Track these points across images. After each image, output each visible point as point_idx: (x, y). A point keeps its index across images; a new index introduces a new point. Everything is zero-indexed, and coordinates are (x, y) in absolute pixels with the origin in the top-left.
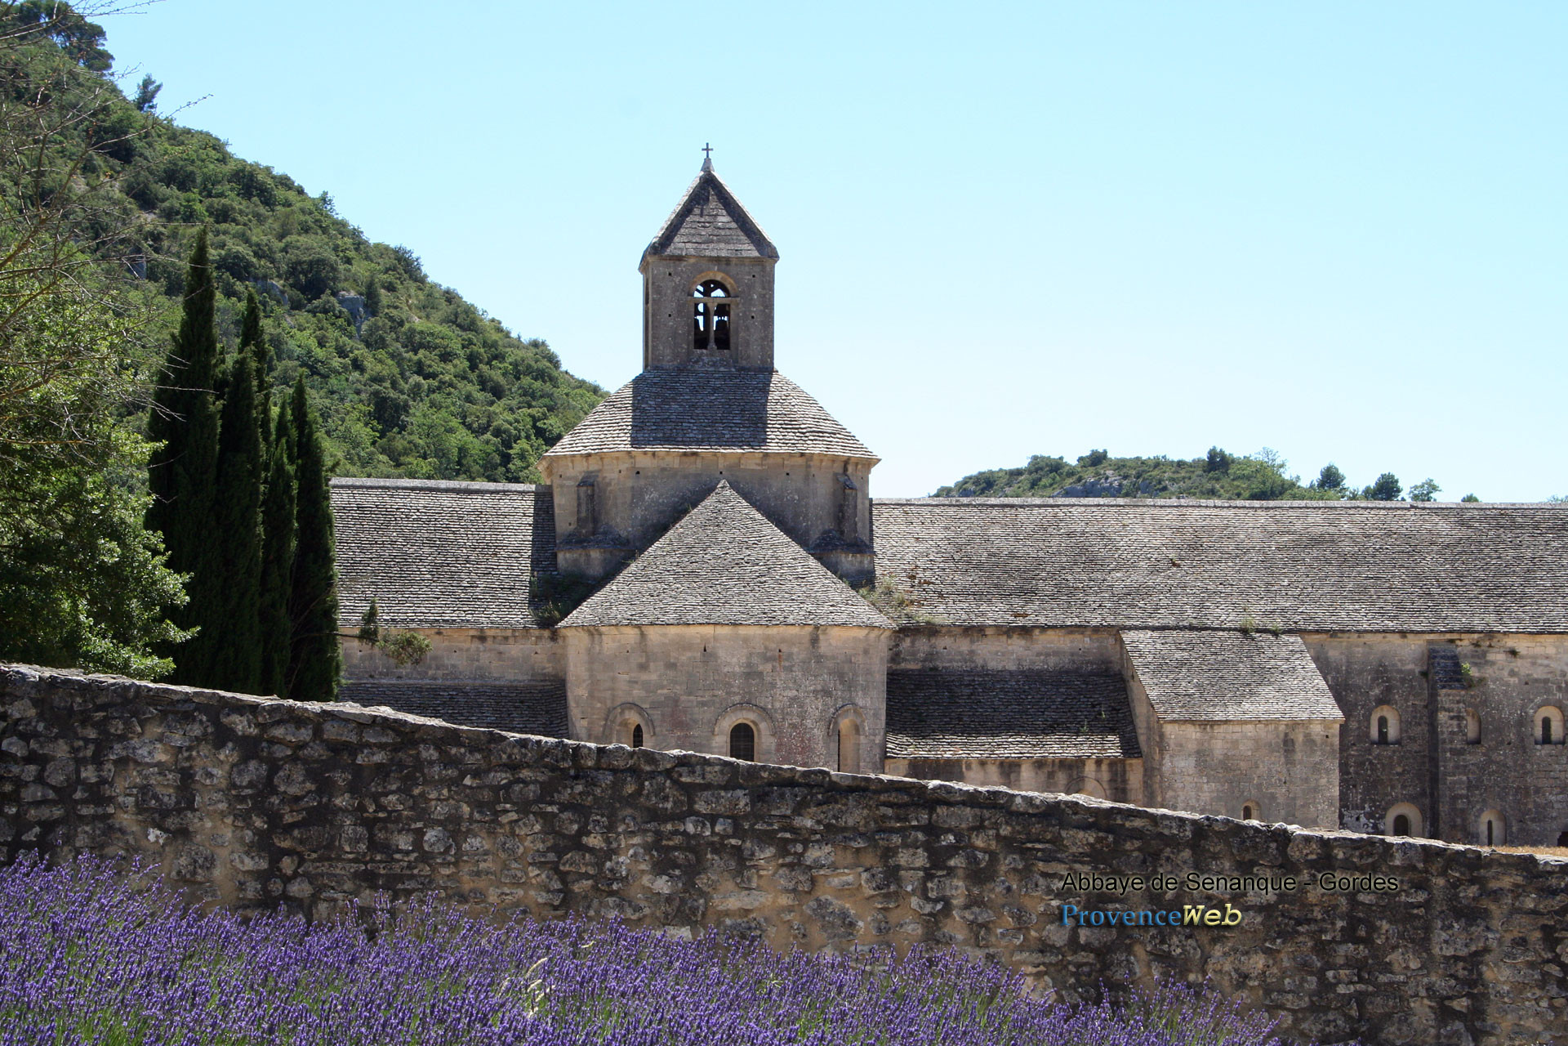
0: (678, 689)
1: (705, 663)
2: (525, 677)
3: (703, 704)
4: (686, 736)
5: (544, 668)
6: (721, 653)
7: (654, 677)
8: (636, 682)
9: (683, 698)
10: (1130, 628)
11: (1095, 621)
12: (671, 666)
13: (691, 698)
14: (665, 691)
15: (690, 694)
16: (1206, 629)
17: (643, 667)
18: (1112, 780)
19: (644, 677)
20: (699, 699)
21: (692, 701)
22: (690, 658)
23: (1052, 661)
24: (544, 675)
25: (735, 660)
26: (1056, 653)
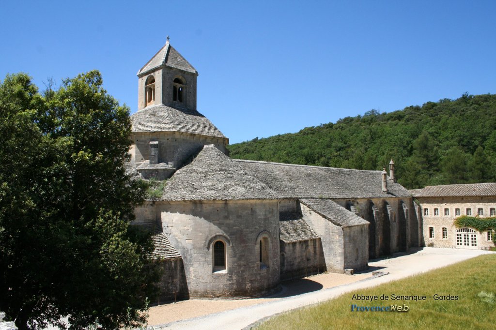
0: (243, 226)
1: (252, 215)
2: (142, 221)
3: (252, 232)
4: (246, 246)
5: (148, 217)
6: (258, 211)
7: (232, 221)
8: (223, 224)
9: (244, 230)
10: (301, 198)
11: (289, 197)
12: (239, 217)
13: (248, 230)
14: (237, 227)
15: (247, 228)
16: (314, 198)
17: (226, 217)
18: (313, 245)
19: (227, 221)
20: (251, 230)
21: (248, 231)
22: (247, 213)
23: (284, 209)
24: (149, 220)
25: (261, 213)
26: (284, 206)
